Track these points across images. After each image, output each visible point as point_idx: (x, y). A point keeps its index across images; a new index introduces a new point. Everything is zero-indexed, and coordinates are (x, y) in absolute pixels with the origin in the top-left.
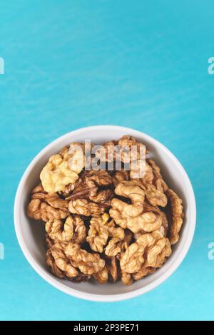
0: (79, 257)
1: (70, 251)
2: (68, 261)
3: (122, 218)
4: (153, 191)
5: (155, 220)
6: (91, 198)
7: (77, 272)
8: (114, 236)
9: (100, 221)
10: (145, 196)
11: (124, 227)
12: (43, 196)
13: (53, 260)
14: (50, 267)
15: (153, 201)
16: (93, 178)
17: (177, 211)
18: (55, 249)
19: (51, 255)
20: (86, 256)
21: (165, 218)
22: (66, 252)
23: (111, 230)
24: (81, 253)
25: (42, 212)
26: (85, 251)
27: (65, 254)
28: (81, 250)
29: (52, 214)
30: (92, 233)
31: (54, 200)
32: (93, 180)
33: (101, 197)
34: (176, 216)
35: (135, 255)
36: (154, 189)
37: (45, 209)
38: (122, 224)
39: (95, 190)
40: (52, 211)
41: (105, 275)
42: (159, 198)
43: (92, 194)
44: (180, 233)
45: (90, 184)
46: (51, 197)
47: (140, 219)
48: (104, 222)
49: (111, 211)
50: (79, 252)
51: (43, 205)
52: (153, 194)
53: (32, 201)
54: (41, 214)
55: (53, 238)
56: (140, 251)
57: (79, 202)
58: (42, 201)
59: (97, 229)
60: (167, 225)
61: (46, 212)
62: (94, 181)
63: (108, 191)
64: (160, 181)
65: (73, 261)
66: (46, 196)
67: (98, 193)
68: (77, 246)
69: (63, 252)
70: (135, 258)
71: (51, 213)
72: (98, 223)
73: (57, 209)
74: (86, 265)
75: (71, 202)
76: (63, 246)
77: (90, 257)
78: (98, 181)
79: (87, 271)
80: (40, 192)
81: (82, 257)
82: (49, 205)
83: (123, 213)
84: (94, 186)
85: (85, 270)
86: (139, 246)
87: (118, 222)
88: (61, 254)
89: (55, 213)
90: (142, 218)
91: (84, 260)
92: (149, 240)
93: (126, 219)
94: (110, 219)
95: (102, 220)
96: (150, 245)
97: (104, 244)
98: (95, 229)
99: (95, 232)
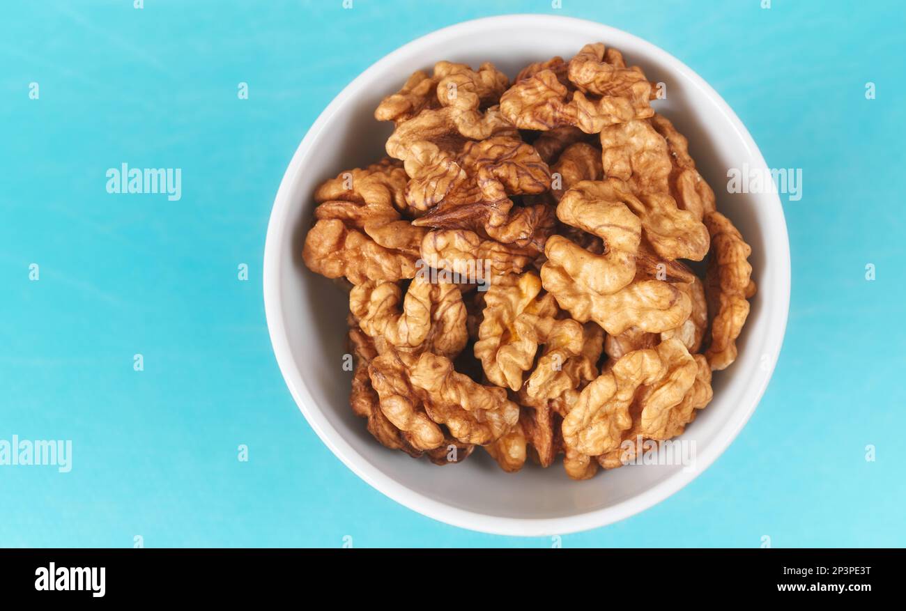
0: (451, 395)
1: (425, 376)
2: (419, 403)
3: (575, 295)
4: (667, 216)
5: (672, 303)
6: (490, 231)
7: (441, 436)
8: (555, 343)
9: (512, 297)
10: (644, 234)
11: (583, 319)
12: (350, 210)
13: (375, 399)
14: (364, 418)
15: (666, 247)
16: (502, 172)
17: (734, 280)
18: (381, 369)
19: (368, 384)
20: (470, 394)
21: (699, 296)
22: (413, 380)
23: (547, 326)
24: (455, 384)
25: (346, 255)
26: (467, 380)
27: (408, 384)
28: (457, 376)
29: (377, 266)
30: (489, 331)
31: (385, 226)
32: (499, 179)
33: (519, 231)
34: (730, 292)
35: (608, 408)
36: (671, 208)
37: (356, 249)
38: (578, 311)
39: (505, 208)
40: (378, 258)
41: (516, 451)
42: (683, 237)
43: (495, 220)
44: (741, 342)
45: (490, 190)
46: (376, 216)
47: (627, 298)
48: (526, 302)
49: (544, 271)
50: (449, 382)
51: (352, 240)
52: (667, 225)
53: (319, 225)
54: (345, 264)
55: (372, 333)
56: (621, 397)
57: (457, 240)
58: (350, 224)
59: (506, 319)
60: (703, 316)
61: (360, 258)
62: (503, 181)
63: (540, 210)
64: (690, 178)
65: (431, 404)
66: (361, 211)
67: (511, 216)
68: (445, 364)
69: (405, 377)
70: (605, 416)
71: (374, 262)
72: (508, 304)
73: (392, 252)
74: (467, 417)
75: (430, 235)
76: (406, 361)
77: (482, 398)
78: (514, 182)
79: (470, 435)
80: (341, 198)
81: (459, 396)
82: (370, 239)
83: (579, 282)
84: (502, 196)
85: (464, 432)
86: (620, 384)
87: (566, 303)
88: (398, 384)
89: (386, 264)
90: (633, 295)
91: (464, 404)
92: (648, 365)
93: (587, 296)
94: (542, 293)
95: (520, 294)
96: (651, 379)
97: (526, 368)
98: (499, 319)
99: (498, 329)
